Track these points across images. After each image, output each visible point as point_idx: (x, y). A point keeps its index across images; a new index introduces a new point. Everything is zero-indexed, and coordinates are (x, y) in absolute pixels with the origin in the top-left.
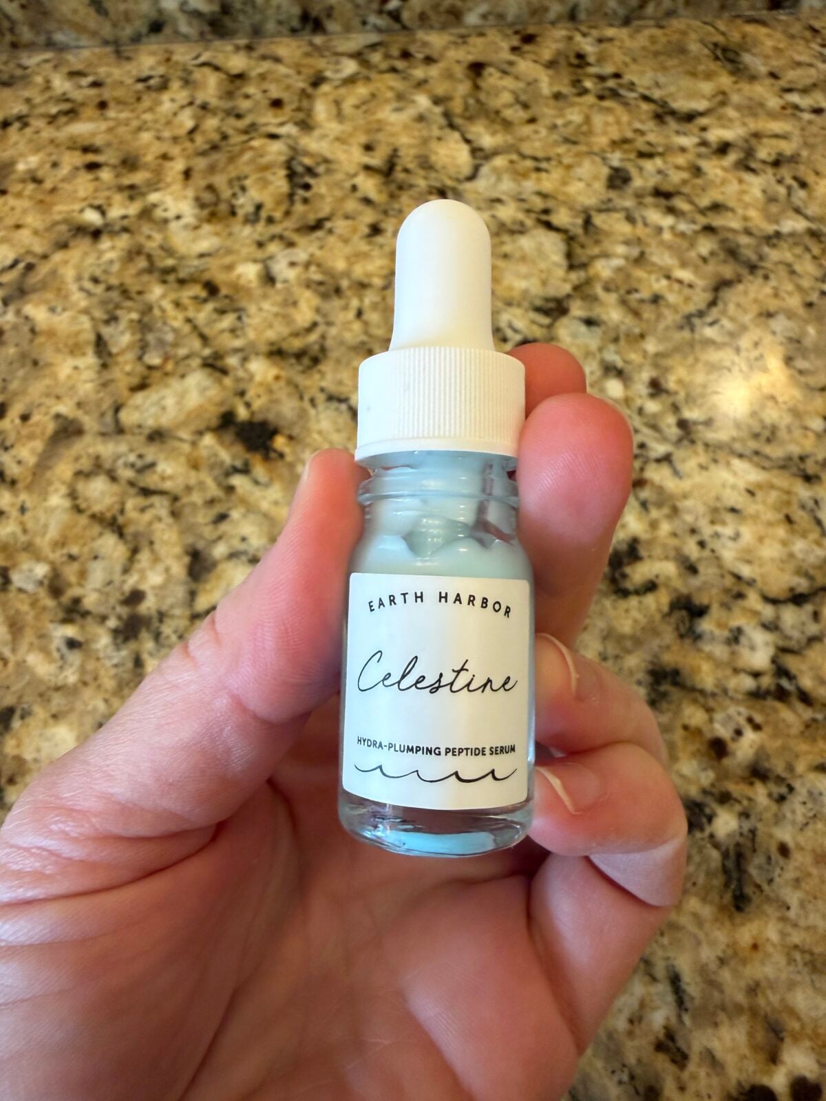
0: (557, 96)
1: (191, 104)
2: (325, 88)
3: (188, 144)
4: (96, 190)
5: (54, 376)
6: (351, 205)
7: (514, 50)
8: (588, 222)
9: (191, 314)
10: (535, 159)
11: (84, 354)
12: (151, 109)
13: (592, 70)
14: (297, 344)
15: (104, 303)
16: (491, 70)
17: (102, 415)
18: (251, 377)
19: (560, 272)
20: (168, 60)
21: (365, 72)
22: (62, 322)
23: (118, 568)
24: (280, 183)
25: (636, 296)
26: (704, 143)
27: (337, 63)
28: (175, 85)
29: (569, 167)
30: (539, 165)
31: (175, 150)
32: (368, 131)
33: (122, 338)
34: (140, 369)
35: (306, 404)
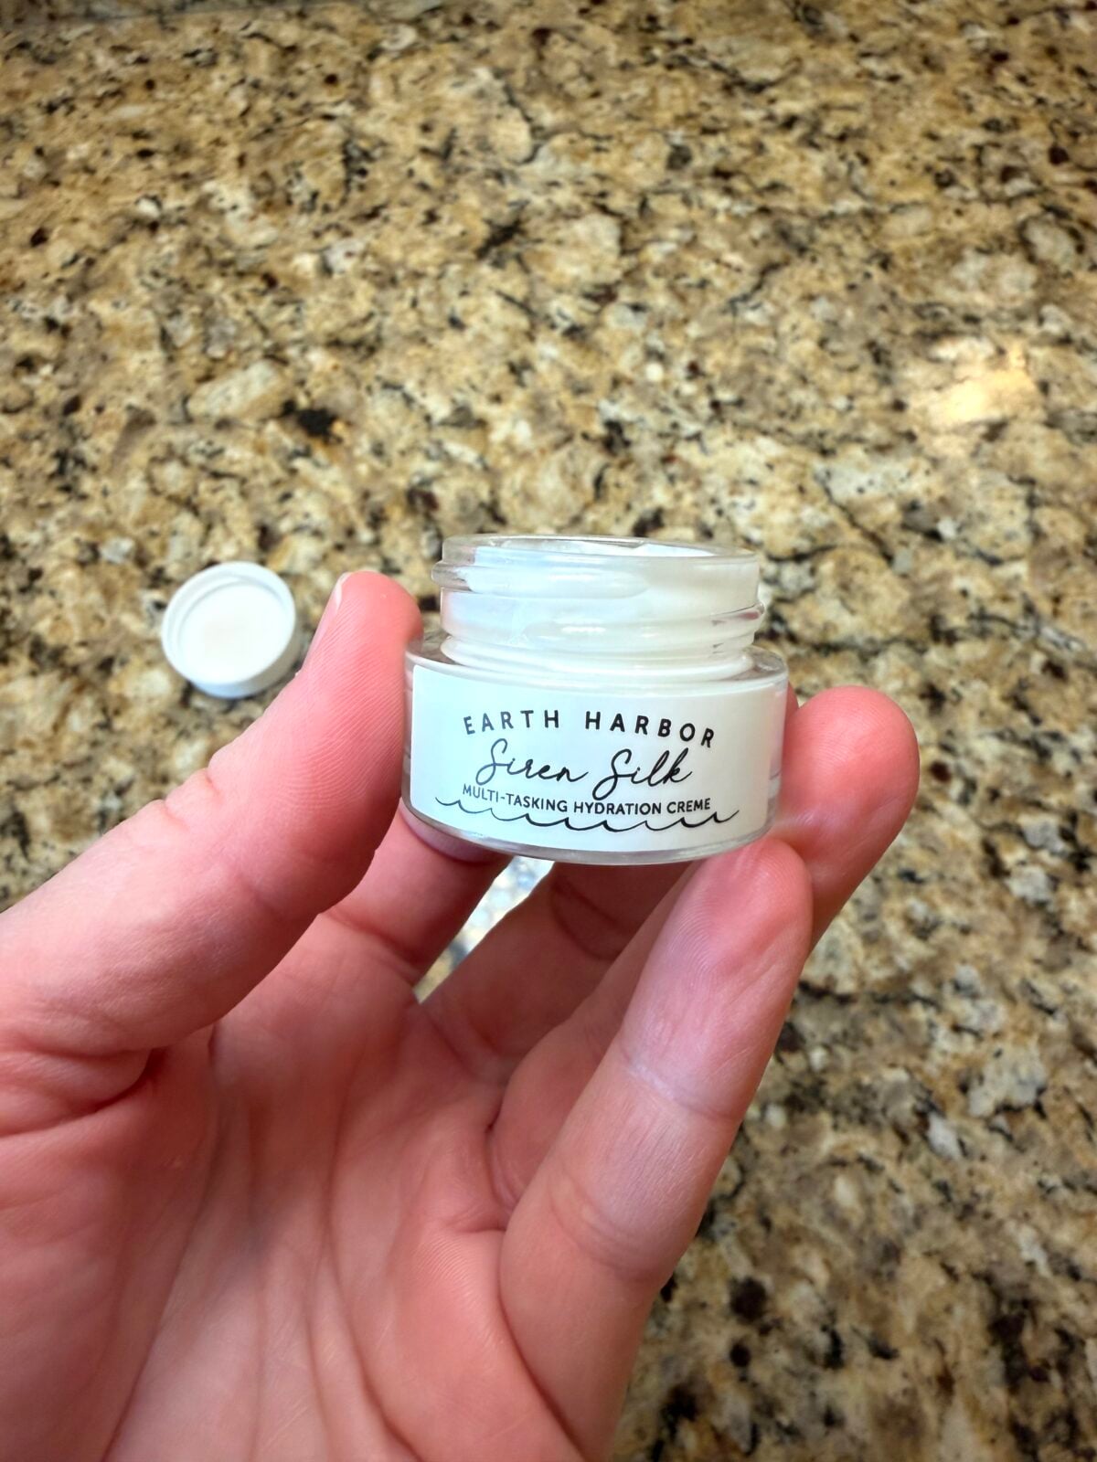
0: (624, 66)
1: (242, 81)
2: (382, 61)
3: (241, 128)
4: (150, 181)
5: (124, 370)
6: (408, 192)
7: (583, 12)
8: (644, 205)
9: (251, 306)
10: (596, 138)
11: (150, 348)
12: (200, 89)
13: (664, 35)
14: (353, 334)
15: (166, 297)
16: (555, 37)
17: (171, 406)
18: (310, 368)
19: (612, 258)
20: (216, 31)
21: (423, 42)
22: (127, 316)
23: (195, 542)
24: (335, 169)
25: (683, 281)
26: (771, 117)
27: (395, 31)
28: (225, 60)
29: (629, 146)
30: (600, 144)
31: (228, 135)
32: (427, 110)
33: (185, 332)
34: (204, 362)
35: (363, 392)
